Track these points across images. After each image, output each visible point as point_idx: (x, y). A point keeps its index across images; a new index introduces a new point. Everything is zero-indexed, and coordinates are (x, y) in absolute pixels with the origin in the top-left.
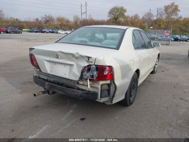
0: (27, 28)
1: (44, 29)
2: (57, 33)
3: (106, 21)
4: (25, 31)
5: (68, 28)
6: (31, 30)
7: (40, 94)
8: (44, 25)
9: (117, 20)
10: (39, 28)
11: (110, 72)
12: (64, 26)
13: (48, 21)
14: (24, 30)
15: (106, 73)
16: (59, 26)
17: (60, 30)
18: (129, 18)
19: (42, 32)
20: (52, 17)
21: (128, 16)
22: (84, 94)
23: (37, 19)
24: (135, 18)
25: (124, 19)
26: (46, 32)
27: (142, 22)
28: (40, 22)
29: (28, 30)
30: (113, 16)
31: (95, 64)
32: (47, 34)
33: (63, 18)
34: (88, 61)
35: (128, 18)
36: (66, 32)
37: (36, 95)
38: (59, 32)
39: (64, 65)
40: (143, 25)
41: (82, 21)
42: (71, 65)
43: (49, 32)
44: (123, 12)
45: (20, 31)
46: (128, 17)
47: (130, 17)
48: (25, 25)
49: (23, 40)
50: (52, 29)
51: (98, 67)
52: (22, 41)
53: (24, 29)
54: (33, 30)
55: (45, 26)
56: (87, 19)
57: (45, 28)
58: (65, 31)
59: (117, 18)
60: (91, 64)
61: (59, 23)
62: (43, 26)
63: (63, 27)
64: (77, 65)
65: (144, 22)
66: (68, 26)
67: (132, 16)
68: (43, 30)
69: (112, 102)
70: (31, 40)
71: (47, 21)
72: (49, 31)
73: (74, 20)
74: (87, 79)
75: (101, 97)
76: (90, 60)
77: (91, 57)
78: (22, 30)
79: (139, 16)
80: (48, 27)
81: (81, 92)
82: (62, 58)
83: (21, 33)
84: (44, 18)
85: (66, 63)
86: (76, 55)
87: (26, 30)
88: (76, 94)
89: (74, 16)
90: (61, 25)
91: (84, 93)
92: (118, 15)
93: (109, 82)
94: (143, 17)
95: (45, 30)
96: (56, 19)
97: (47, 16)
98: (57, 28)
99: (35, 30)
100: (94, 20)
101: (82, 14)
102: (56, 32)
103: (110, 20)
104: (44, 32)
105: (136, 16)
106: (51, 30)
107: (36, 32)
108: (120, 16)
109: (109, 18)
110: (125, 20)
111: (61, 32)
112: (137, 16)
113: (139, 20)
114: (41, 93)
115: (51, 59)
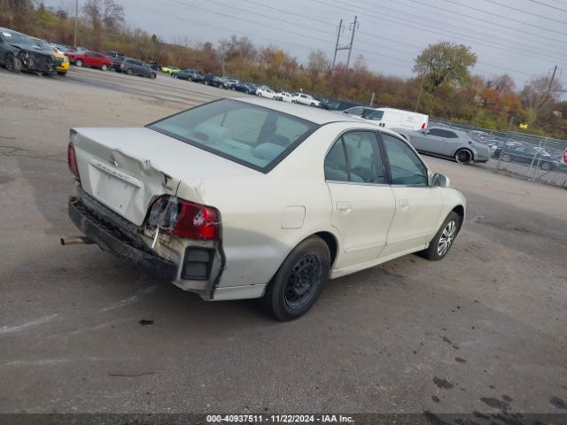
0: (174, 67)
1: (221, 76)
2: (253, 93)
3: (405, 81)
4: (168, 72)
5: (287, 85)
6: (183, 73)
7: (75, 243)
8: (224, 64)
9: (440, 85)
10: (207, 71)
11: (209, 222)
12: (279, 76)
13: (236, 55)
14: (165, 69)
15: (199, 221)
16: (263, 74)
17: (264, 87)
18: (479, 85)
19: (212, 84)
20: (250, 46)
21: (477, 77)
22: (145, 261)
23: (208, 46)
24: (497, 88)
25: (462, 83)
26: (222, 84)
27: (519, 103)
28: (213, 56)
29: (177, 71)
30: (429, 71)
31: (178, 195)
32: (223, 90)
33: (281, 54)
34: (164, 185)
35: (476, 83)
36: (280, 95)
37: (66, 241)
38: (259, 90)
39: (124, 185)
40: (521, 114)
41: (334, 72)
42: (137, 188)
43: (231, 87)
44: (462, 64)
45: (151, 70)
46: (477, 80)
47: (482, 82)
48: (171, 55)
49: (145, 98)
50: (242, 81)
51: (184, 203)
52: (141, 99)
53: (166, 66)
54: (189, 74)
55: (226, 67)
56: (351, 66)
57: (224, 72)
58: (276, 91)
59: (442, 78)
60: (169, 192)
61: (266, 66)
62: (219, 67)
63: (275, 78)
64: (146, 189)
65: (525, 104)
66: (290, 78)
67: (491, 80)
68: (217, 79)
69: (212, 296)
70: (166, 100)
71: (233, 55)
72: (231, 83)
73: (311, 64)
74: (156, 227)
75: (183, 276)
76: (169, 184)
77: (170, 178)
78: (161, 70)
79: (512, 84)
80: (231, 73)
81: (140, 254)
82: (120, 167)
83: (153, 76)
84: (229, 44)
85: (127, 180)
86: (145, 165)
87: (171, 71)
88: (130, 256)
89: (313, 54)
90: (270, 73)
91: (147, 259)
92: (445, 72)
93: (210, 245)
94: (527, 89)
95: (220, 80)
96: (259, 52)
97: (238, 39)
98: (258, 80)
99: (195, 75)
100: (370, 74)
101: (336, 49)
102: (250, 90)
103: (418, 80)
104: (218, 85)
105: (504, 83)
106: (237, 82)
107: (196, 81)
108: (453, 73)
109: (415, 75)
110: (465, 89)
111: (265, 93)
112: (508, 84)
113: (512, 93)
114: (79, 240)
115: (100, 163)
